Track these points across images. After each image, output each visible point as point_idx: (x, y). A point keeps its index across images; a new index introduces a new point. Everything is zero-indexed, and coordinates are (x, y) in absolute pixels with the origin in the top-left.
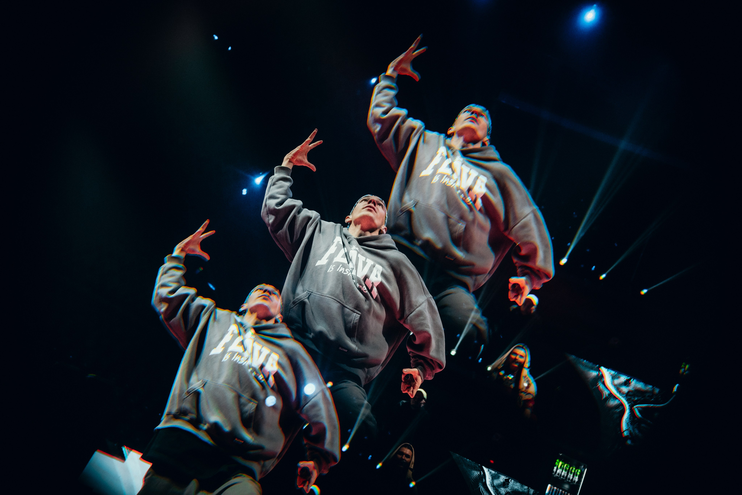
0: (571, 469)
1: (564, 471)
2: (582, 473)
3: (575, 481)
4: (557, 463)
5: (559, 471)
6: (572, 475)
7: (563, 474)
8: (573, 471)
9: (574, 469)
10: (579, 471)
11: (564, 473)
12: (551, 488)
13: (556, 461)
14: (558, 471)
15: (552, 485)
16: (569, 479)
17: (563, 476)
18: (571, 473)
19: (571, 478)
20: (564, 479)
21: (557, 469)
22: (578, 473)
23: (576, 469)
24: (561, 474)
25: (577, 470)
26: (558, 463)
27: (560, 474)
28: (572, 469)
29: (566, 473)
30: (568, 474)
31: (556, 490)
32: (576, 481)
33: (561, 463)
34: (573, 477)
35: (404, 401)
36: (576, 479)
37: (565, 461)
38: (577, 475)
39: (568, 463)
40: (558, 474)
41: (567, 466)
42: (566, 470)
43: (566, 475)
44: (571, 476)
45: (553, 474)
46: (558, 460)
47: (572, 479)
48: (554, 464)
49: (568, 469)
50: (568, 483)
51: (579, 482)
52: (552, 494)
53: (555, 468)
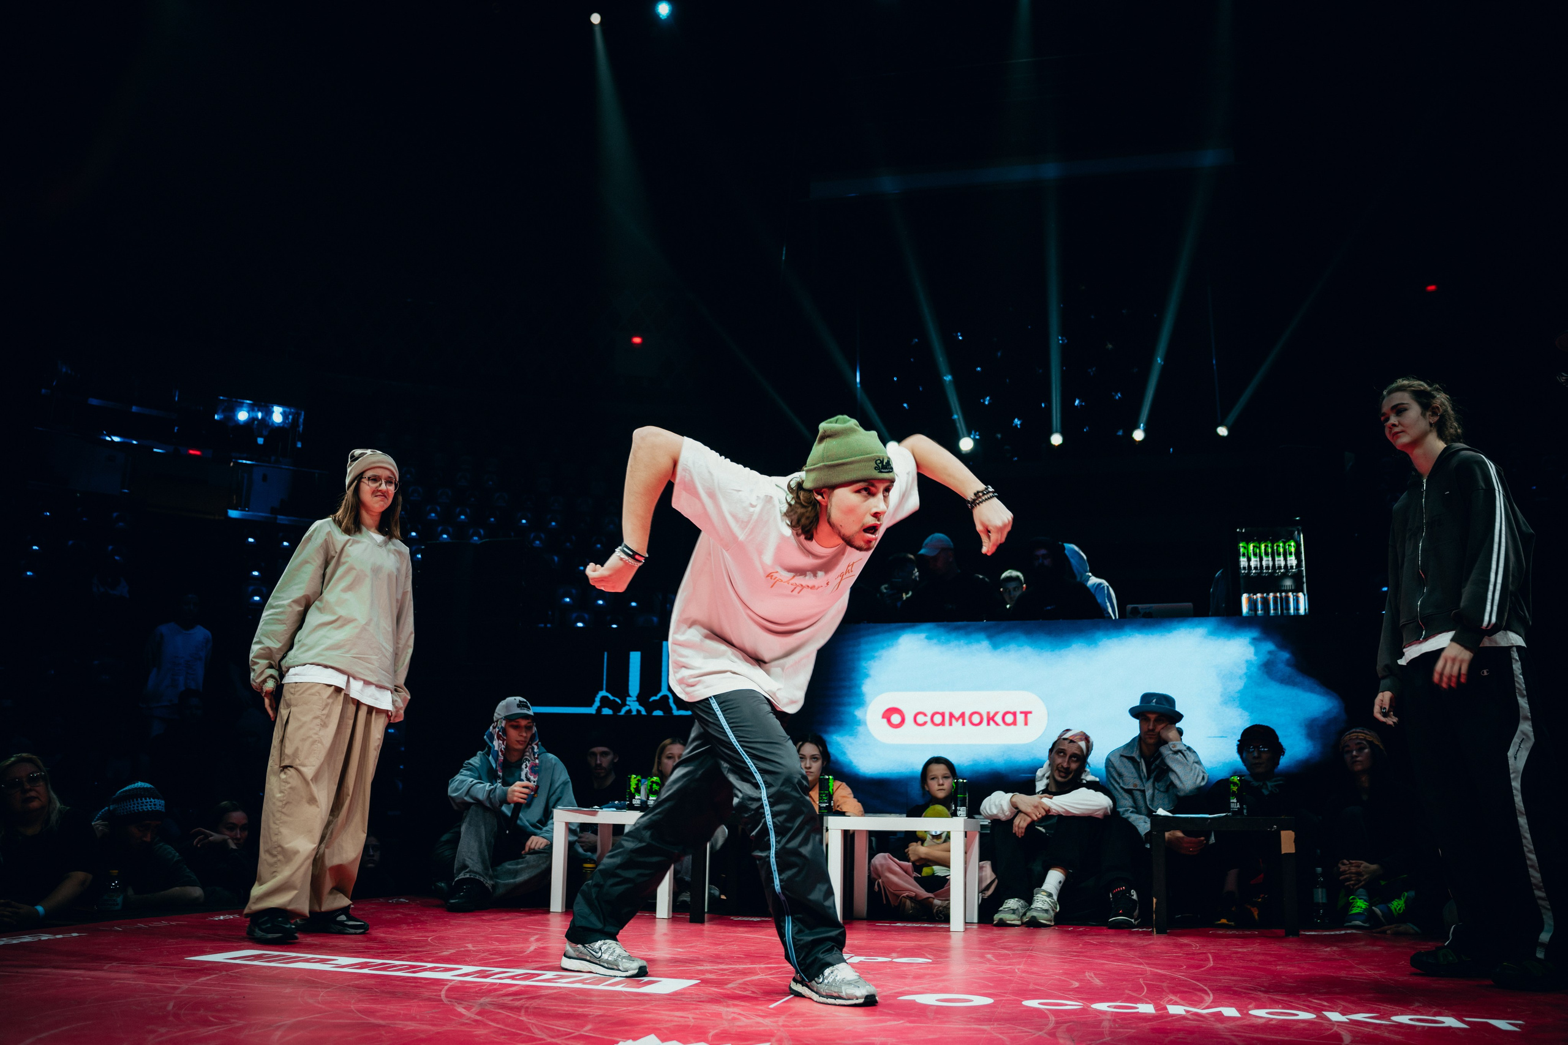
0: (1275, 548)
1: (1265, 558)
2: (1297, 547)
3: (1292, 567)
4: (1242, 550)
5: (1254, 562)
6: (1282, 558)
7: (1264, 563)
8: (1281, 550)
9: (1281, 544)
10: (1293, 544)
11: (1267, 561)
12: (1250, 600)
14: (1253, 564)
15: (1248, 592)
16: (1280, 568)
17: (1268, 568)
18: (1279, 554)
19: (1283, 564)
20: (1270, 571)
21: (1249, 560)
22: (1293, 550)
23: (1284, 543)
24: (1261, 566)
25: (1287, 544)
26: (1245, 548)
27: (1259, 566)
28: (1278, 546)
29: (1270, 559)
30: (1273, 560)
31: (1262, 598)
32: (1294, 565)
33: (1251, 546)
34: (1285, 559)
36: (1292, 561)
37: (1255, 539)
38: (1291, 554)
39: (1265, 541)
40: (1256, 568)
41: (1266, 546)
42: (1267, 554)
43: (1271, 564)
44: (1280, 561)
45: (1244, 571)
46: (1239, 545)
47: (1286, 566)
48: (1237, 555)
49: (1270, 550)
50: (1285, 575)
51: (1299, 565)
52: (1256, 610)
53: (1243, 562)
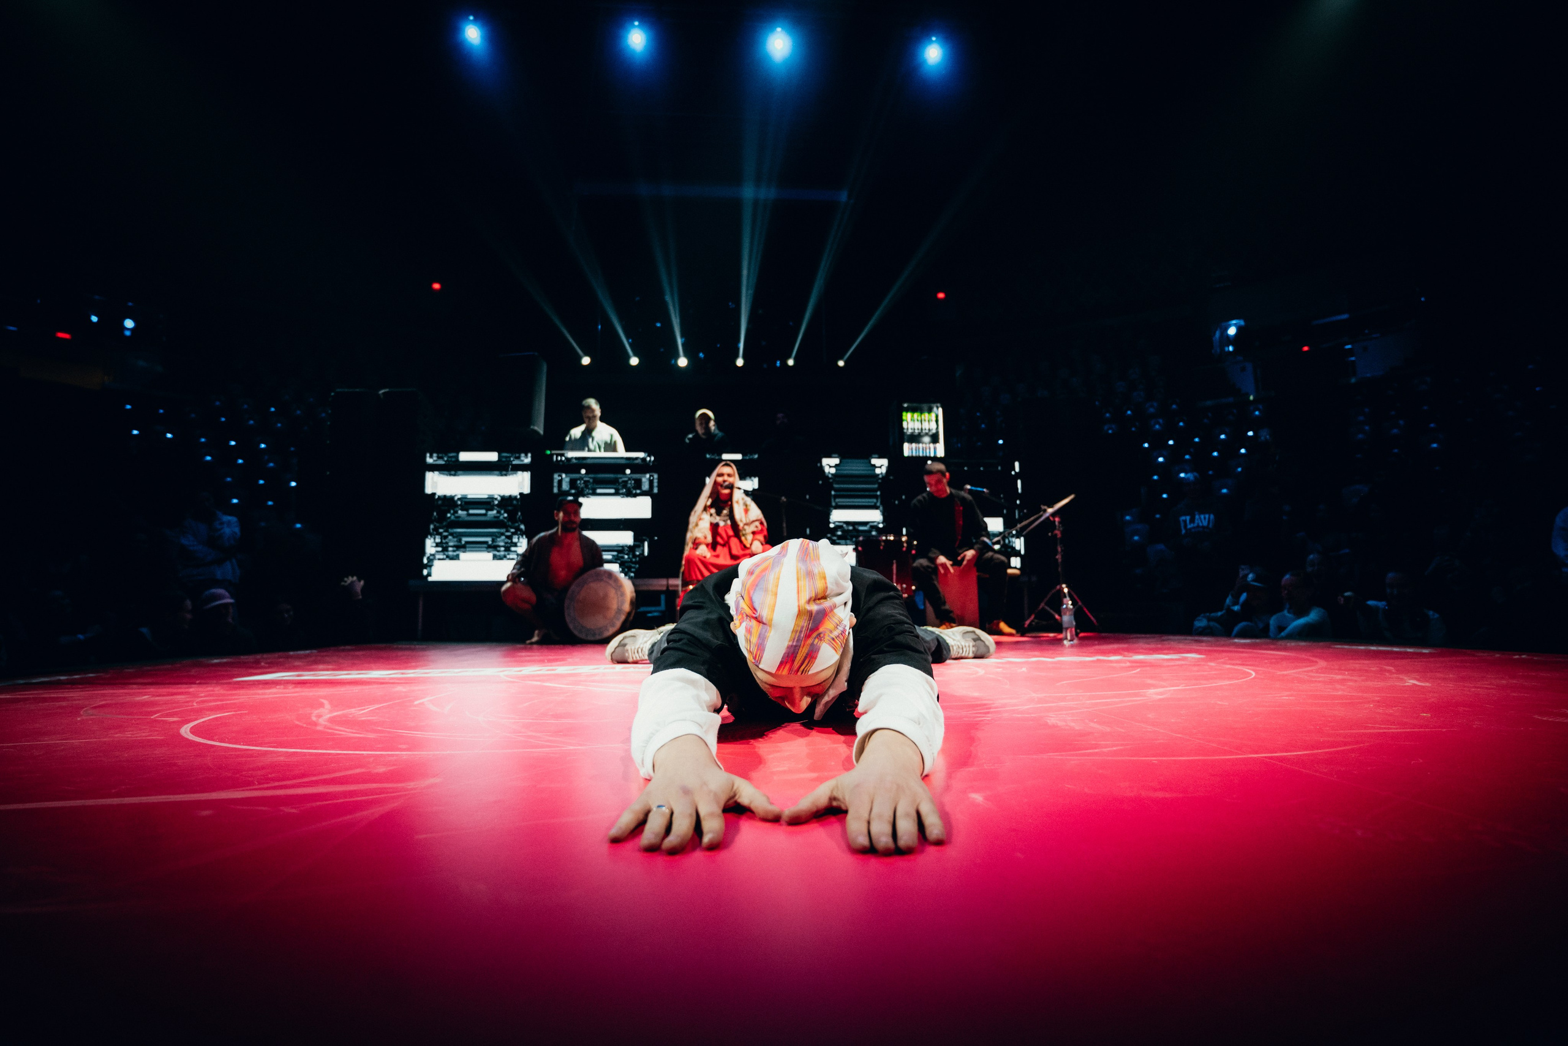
0: (923, 416)
1: (916, 423)
2: (937, 416)
3: (932, 430)
4: (904, 418)
5: (911, 425)
6: (927, 423)
8: (927, 419)
9: (926, 414)
10: (934, 415)
11: (917, 425)
12: (908, 447)
13: (902, 416)
14: (909, 426)
15: (908, 442)
16: (925, 430)
17: (918, 429)
20: (920, 431)
21: (907, 424)
22: (934, 418)
23: (928, 414)
25: (930, 415)
26: (906, 416)
27: (913, 428)
29: (919, 423)
30: (922, 424)
31: (916, 447)
32: (934, 429)
33: (909, 415)
34: (929, 425)
35: (690, 436)
36: (933, 426)
37: (913, 410)
38: (932, 421)
39: (918, 412)
40: (911, 429)
41: (917, 415)
42: (918, 420)
43: (920, 426)
44: (926, 426)
45: (905, 431)
46: (904, 414)
47: (929, 430)
48: (901, 421)
49: (919, 419)
50: (927, 434)
51: (937, 428)
52: (912, 452)
53: (905, 425)
